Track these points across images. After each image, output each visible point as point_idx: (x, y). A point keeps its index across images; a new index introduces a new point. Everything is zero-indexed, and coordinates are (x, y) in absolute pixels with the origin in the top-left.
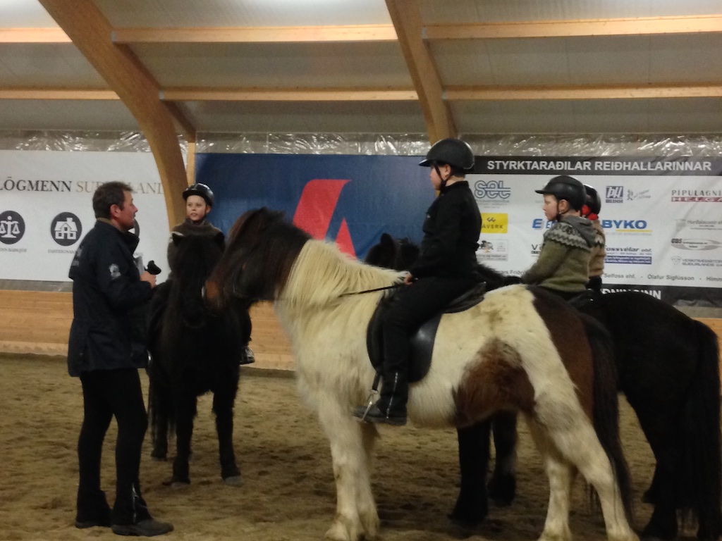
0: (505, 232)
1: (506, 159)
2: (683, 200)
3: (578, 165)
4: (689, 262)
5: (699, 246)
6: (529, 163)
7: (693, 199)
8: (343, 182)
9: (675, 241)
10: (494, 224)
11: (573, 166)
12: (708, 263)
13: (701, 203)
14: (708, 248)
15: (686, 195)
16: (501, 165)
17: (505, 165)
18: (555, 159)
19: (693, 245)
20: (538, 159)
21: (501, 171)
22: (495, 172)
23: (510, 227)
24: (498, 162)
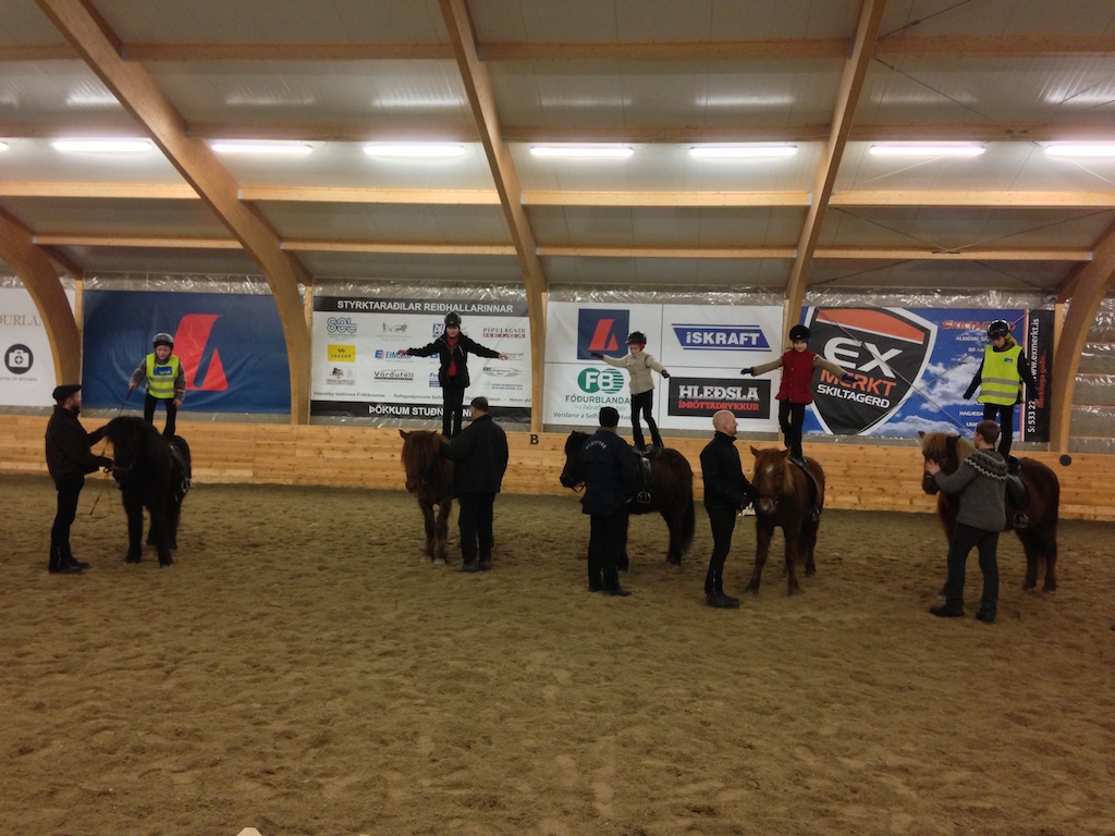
0: (353, 360)
1: (352, 299)
2: (492, 335)
3: (411, 306)
4: (496, 386)
5: (505, 373)
6: (371, 303)
7: (500, 335)
8: (214, 318)
9: (487, 369)
10: (345, 354)
11: (407, 306)
12: (510, 387)
13: (505, 339)
14: (510, 375)
15: (494, 332)
16: (349, 305)
17: (352, 305)
18: (393, 301)
19: (500, 372)
20: (379, 300)
21: (349, 310)
22: (343, 310)
23: (357, 357)
24: (347, 302)
